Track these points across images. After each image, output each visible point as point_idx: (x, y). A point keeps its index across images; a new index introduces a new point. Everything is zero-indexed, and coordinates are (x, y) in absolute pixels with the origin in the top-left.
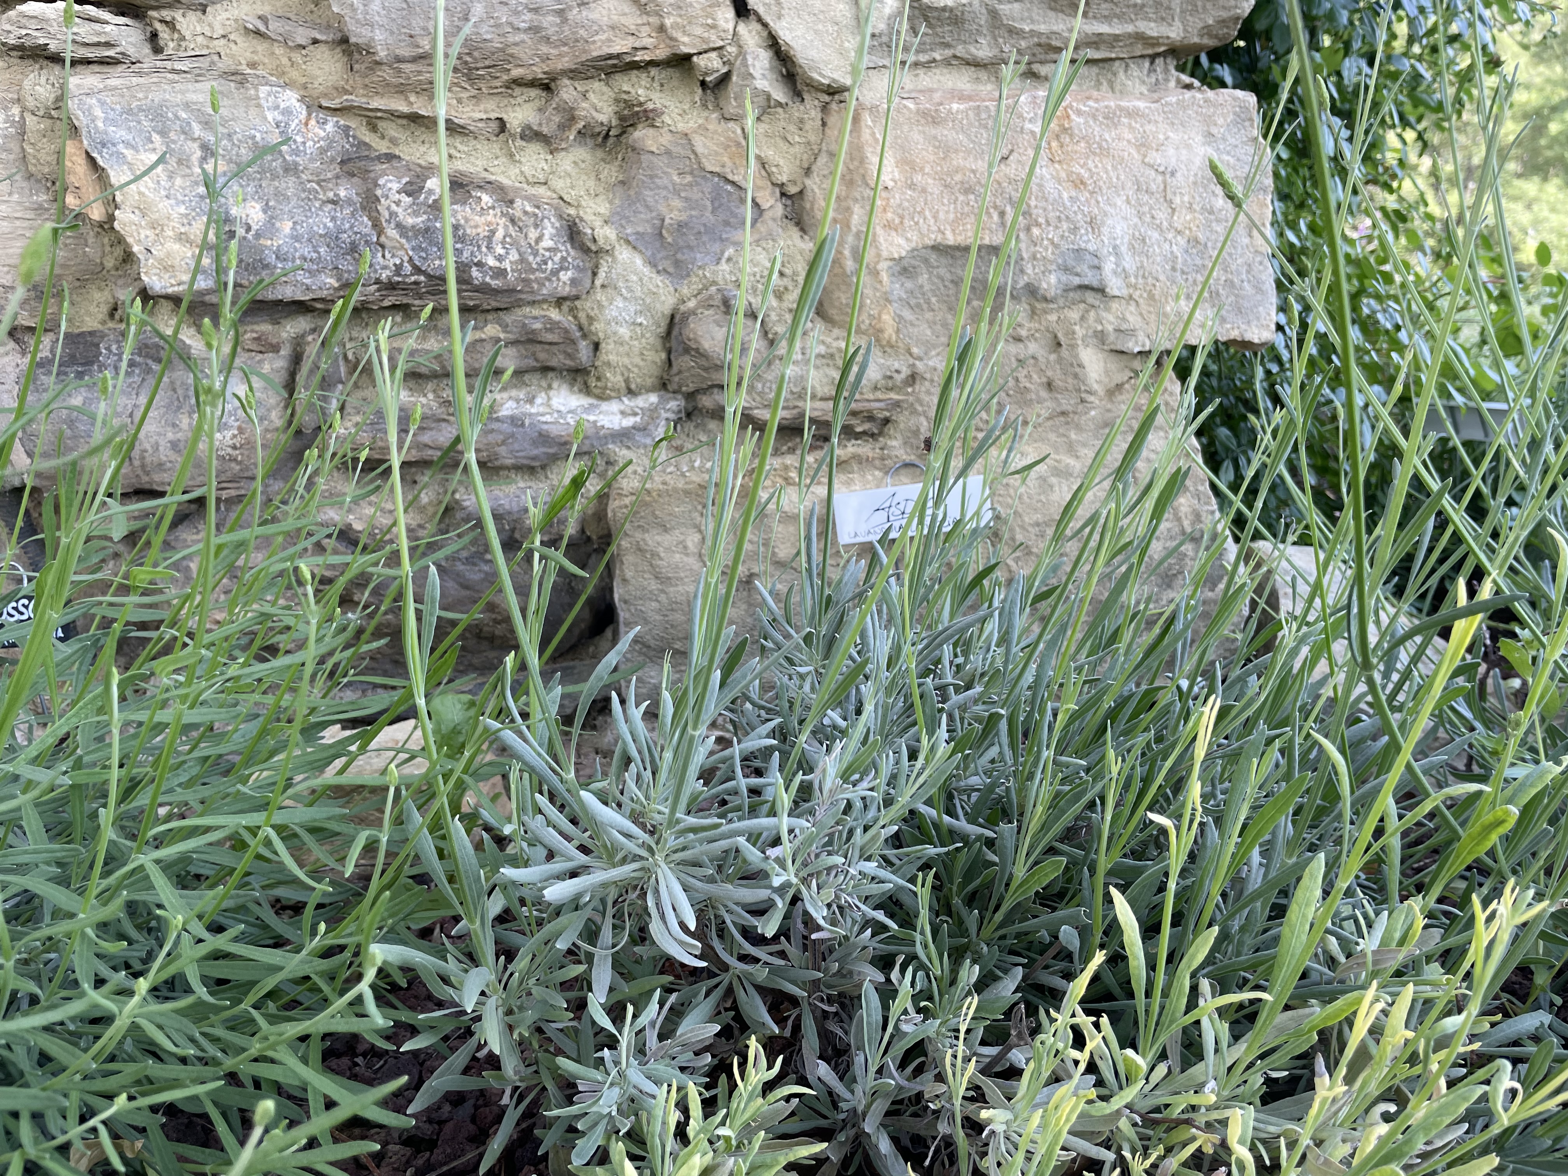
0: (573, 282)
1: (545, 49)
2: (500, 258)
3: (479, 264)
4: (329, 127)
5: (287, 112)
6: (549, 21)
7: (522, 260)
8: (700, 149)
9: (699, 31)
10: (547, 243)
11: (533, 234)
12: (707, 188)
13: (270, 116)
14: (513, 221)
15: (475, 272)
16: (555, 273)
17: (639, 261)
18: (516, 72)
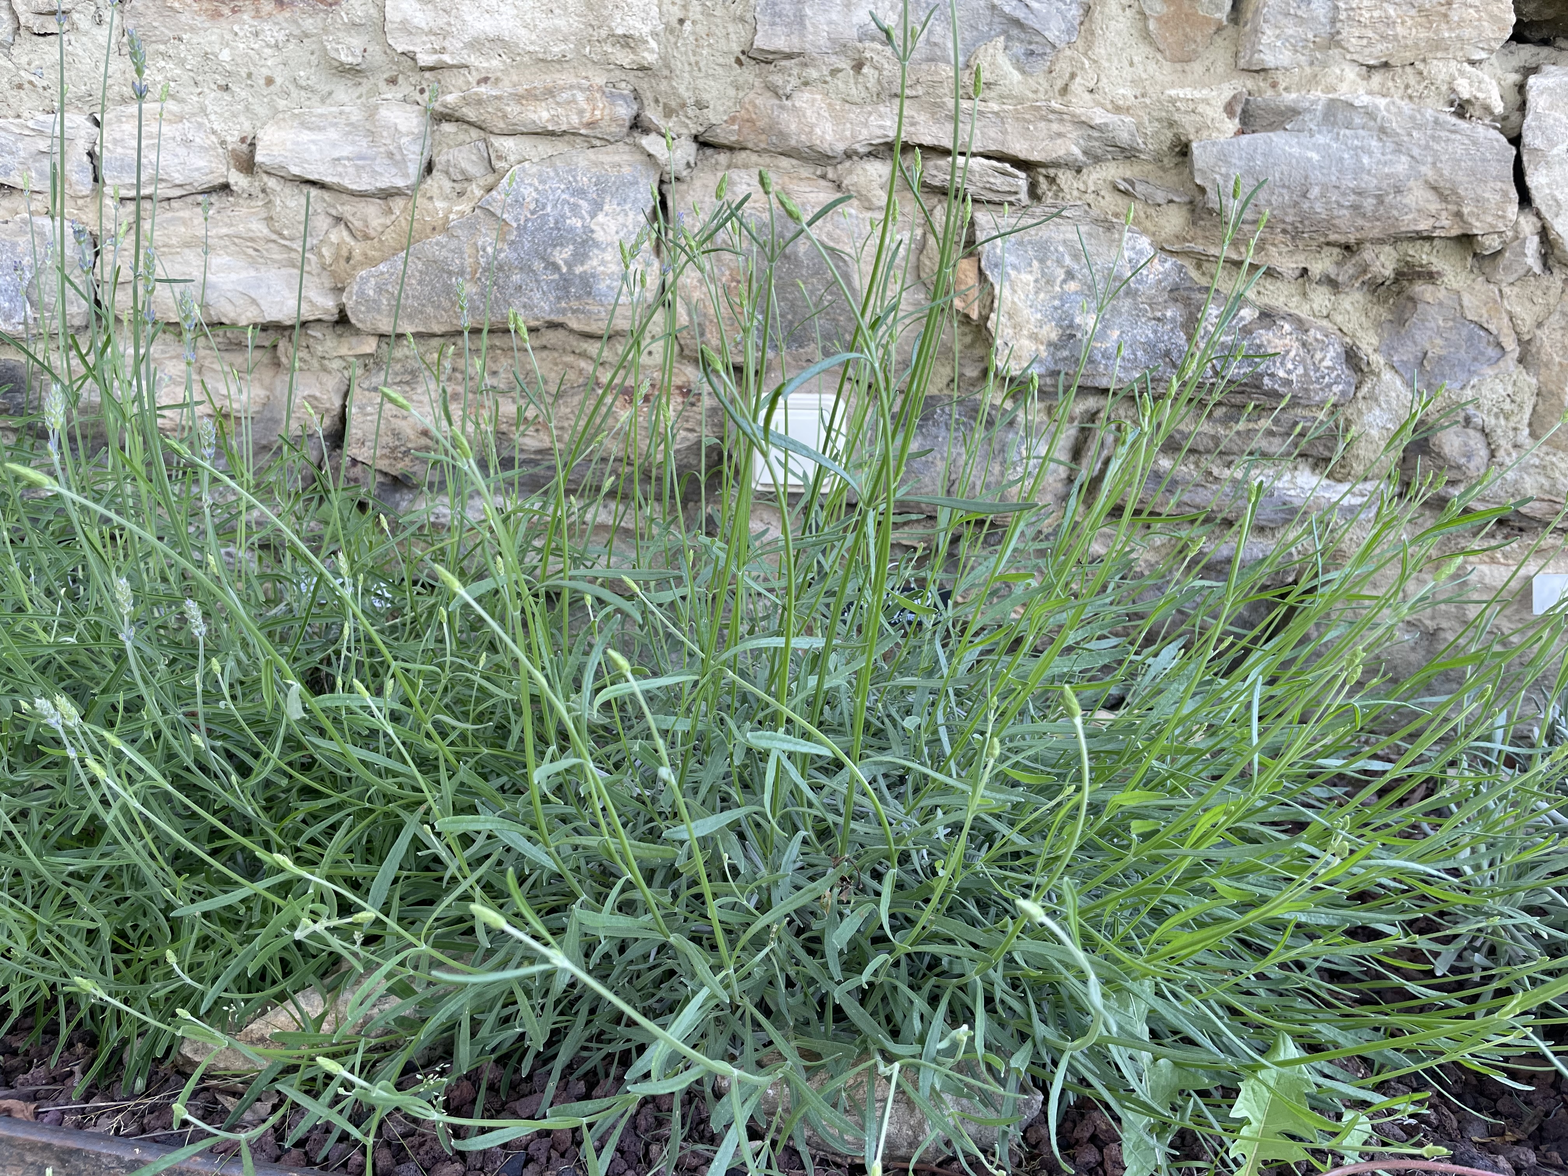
0: (1343, 393)
1: (1360, 222)
2: (1289, 372)
3: (1272, 375)
4: (1168, 265)
5: (1141, 252)
6: (1369, 203)
7: (1306, 374)
8: (1466, 303)
9: (1489, 219)
10: (1327, 363)
11: (1318, 356)
12: (1464, 332)
13: (1126, 254)
14: (1304, 345)
15: (1266, 380)
16: (1329, 386)
17: (1398, 382)
18: (1333, 237)
